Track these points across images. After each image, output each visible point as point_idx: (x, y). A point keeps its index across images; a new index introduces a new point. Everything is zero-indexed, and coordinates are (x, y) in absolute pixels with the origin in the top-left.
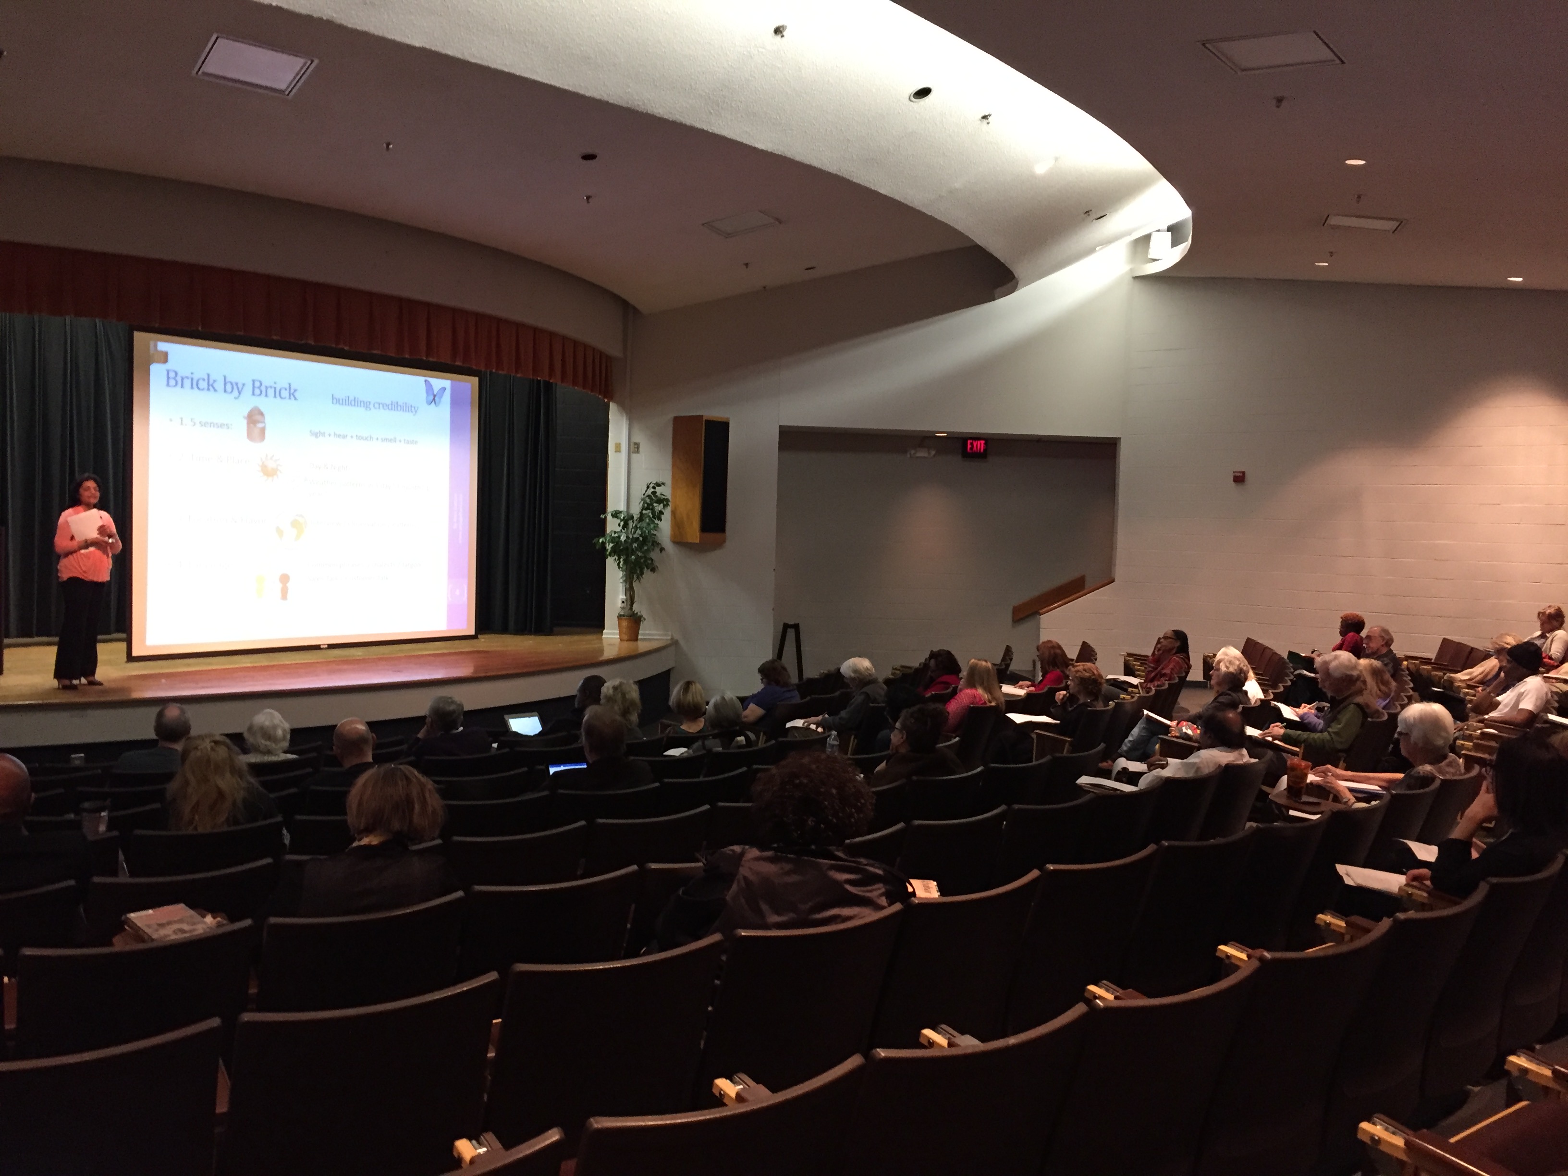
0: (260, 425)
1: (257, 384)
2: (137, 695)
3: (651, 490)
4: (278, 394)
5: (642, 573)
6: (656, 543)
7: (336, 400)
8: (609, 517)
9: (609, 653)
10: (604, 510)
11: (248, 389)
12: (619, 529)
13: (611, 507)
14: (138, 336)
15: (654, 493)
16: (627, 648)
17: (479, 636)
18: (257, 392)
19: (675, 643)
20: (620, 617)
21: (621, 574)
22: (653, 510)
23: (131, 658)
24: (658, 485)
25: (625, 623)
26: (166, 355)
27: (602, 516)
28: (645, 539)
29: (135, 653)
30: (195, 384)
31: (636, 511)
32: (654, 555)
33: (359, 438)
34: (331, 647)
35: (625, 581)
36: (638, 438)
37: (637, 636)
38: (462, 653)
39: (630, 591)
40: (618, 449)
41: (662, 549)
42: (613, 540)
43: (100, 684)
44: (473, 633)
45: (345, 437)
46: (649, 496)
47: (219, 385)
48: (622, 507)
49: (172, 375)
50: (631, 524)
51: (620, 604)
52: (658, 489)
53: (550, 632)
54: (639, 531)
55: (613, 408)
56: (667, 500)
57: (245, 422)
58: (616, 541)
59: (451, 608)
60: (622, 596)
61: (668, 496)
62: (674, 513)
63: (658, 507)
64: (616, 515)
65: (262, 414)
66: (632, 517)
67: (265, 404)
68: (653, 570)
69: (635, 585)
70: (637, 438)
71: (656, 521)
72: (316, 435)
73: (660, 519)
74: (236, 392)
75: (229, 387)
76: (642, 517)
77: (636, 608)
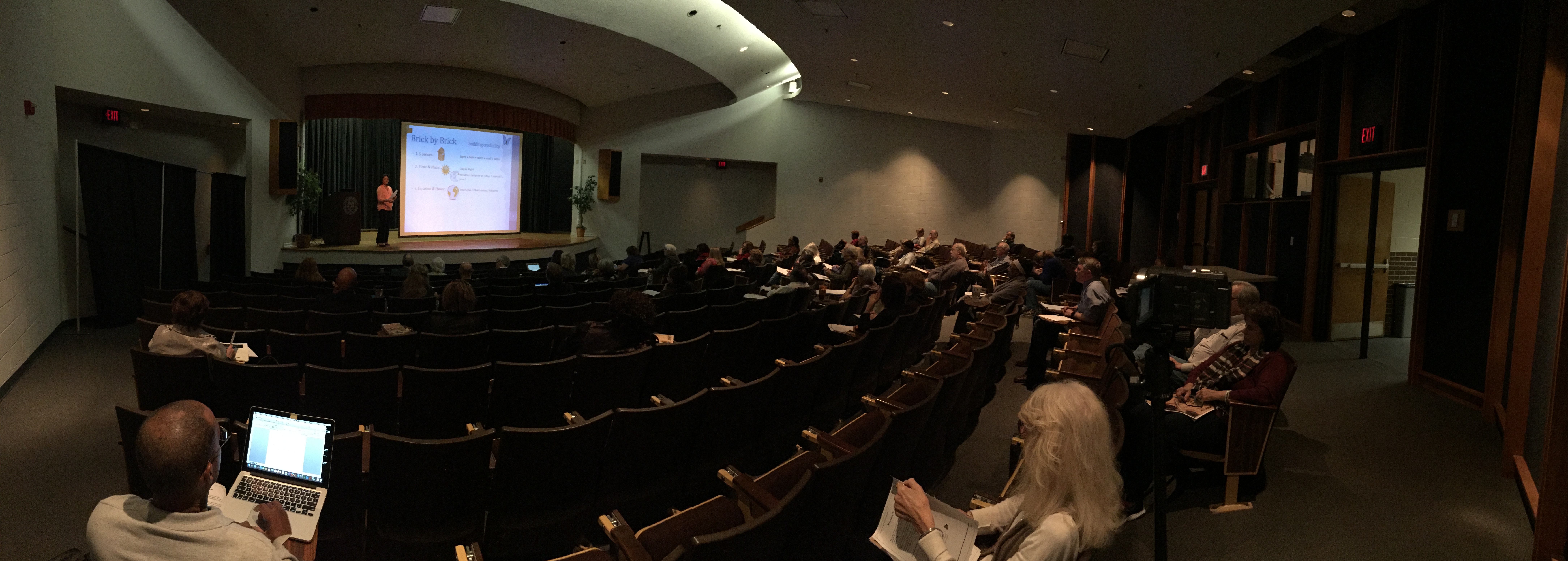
0: (443, 154)
1: (442, 139)
2: (401, 249)
3: (590, 179)
4: (449, 143)
5: (586, 211)
6: (591, 200)
7: (470, 144)
8: (574, 189)
9: (573, 241)
10: (571, 186)
11: (439, 141)
12: (577, 194)
13: (574, 185)
14: (403, 123)
15: (591, 180)
16: (580, 239)
17: (521, 233)
18: (442, 142)
19: (598, 238)
20: (577, 227)
21: (578, 211)
22: (590, 186)
23: (400, 237)
24: (593, 176)
25: (579, 230)
26: (412, 129)
27: (571, 189)
28: (587, 198)
29: (401, 235)
30: (421, 140)
31: (584, 187)
32: (591, 204)
33: (478, 158)
34: (467, 235)
35: (580, 214)
36: (586, 158)
37: (584, 234)
38: (515, 239)
39: (581, 218)
40: (577, 163)
41: (594, 202)
42: (575, 198)
43: (389, 245)
44: (519, 232)
45: (473, 158)
46: (589, 181)
47: (429, 140)
48: (579, 185)
49: (414, 137)
50: (582, 192)
51: (577, 223)
52: (593, 179)
53: (550, 233)
54: (585, 195)
55: (576, 147)
56: (596, 183)
57: (438, 153)
58: (576, 198)
59: (511, 222)
60: (578, 220)
61: (597, 181)
62: (599, 188)
63: (593, 185)
64: (576, 188)
65: (443, 150)
66: (582, 189)
67: (444, 146)
68: (590, 210)
69: (583, 215)
70: (584, 159)
71: (592, 191)
72: (462, 157)
73: (593, 190)
74: (435, 142)
75: (432, 140)
76: (586, 189)
77: (584, 224)
